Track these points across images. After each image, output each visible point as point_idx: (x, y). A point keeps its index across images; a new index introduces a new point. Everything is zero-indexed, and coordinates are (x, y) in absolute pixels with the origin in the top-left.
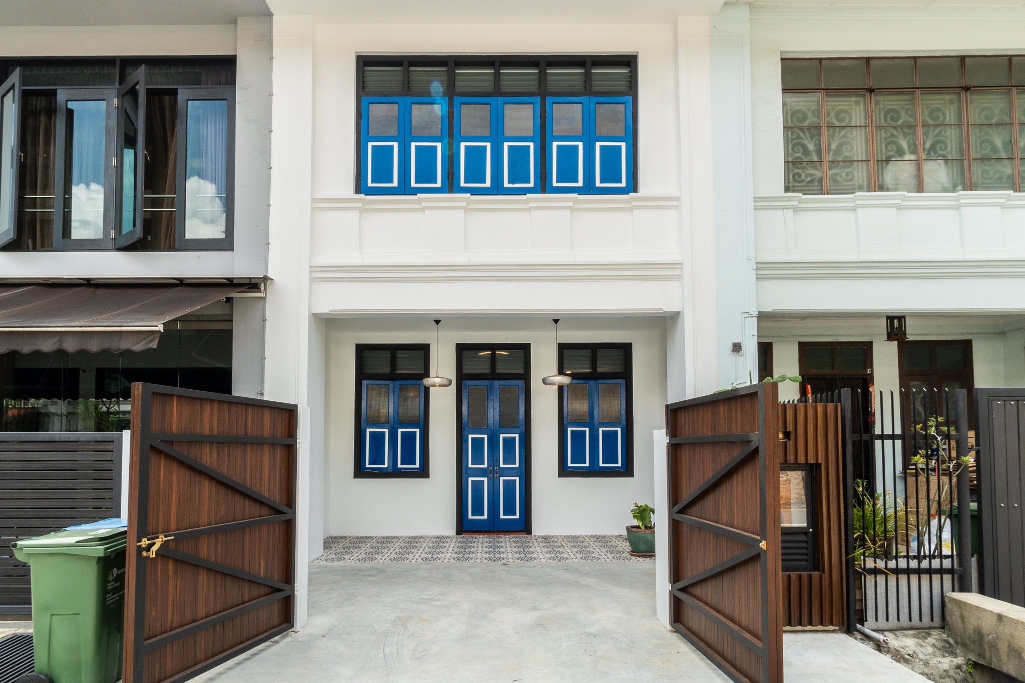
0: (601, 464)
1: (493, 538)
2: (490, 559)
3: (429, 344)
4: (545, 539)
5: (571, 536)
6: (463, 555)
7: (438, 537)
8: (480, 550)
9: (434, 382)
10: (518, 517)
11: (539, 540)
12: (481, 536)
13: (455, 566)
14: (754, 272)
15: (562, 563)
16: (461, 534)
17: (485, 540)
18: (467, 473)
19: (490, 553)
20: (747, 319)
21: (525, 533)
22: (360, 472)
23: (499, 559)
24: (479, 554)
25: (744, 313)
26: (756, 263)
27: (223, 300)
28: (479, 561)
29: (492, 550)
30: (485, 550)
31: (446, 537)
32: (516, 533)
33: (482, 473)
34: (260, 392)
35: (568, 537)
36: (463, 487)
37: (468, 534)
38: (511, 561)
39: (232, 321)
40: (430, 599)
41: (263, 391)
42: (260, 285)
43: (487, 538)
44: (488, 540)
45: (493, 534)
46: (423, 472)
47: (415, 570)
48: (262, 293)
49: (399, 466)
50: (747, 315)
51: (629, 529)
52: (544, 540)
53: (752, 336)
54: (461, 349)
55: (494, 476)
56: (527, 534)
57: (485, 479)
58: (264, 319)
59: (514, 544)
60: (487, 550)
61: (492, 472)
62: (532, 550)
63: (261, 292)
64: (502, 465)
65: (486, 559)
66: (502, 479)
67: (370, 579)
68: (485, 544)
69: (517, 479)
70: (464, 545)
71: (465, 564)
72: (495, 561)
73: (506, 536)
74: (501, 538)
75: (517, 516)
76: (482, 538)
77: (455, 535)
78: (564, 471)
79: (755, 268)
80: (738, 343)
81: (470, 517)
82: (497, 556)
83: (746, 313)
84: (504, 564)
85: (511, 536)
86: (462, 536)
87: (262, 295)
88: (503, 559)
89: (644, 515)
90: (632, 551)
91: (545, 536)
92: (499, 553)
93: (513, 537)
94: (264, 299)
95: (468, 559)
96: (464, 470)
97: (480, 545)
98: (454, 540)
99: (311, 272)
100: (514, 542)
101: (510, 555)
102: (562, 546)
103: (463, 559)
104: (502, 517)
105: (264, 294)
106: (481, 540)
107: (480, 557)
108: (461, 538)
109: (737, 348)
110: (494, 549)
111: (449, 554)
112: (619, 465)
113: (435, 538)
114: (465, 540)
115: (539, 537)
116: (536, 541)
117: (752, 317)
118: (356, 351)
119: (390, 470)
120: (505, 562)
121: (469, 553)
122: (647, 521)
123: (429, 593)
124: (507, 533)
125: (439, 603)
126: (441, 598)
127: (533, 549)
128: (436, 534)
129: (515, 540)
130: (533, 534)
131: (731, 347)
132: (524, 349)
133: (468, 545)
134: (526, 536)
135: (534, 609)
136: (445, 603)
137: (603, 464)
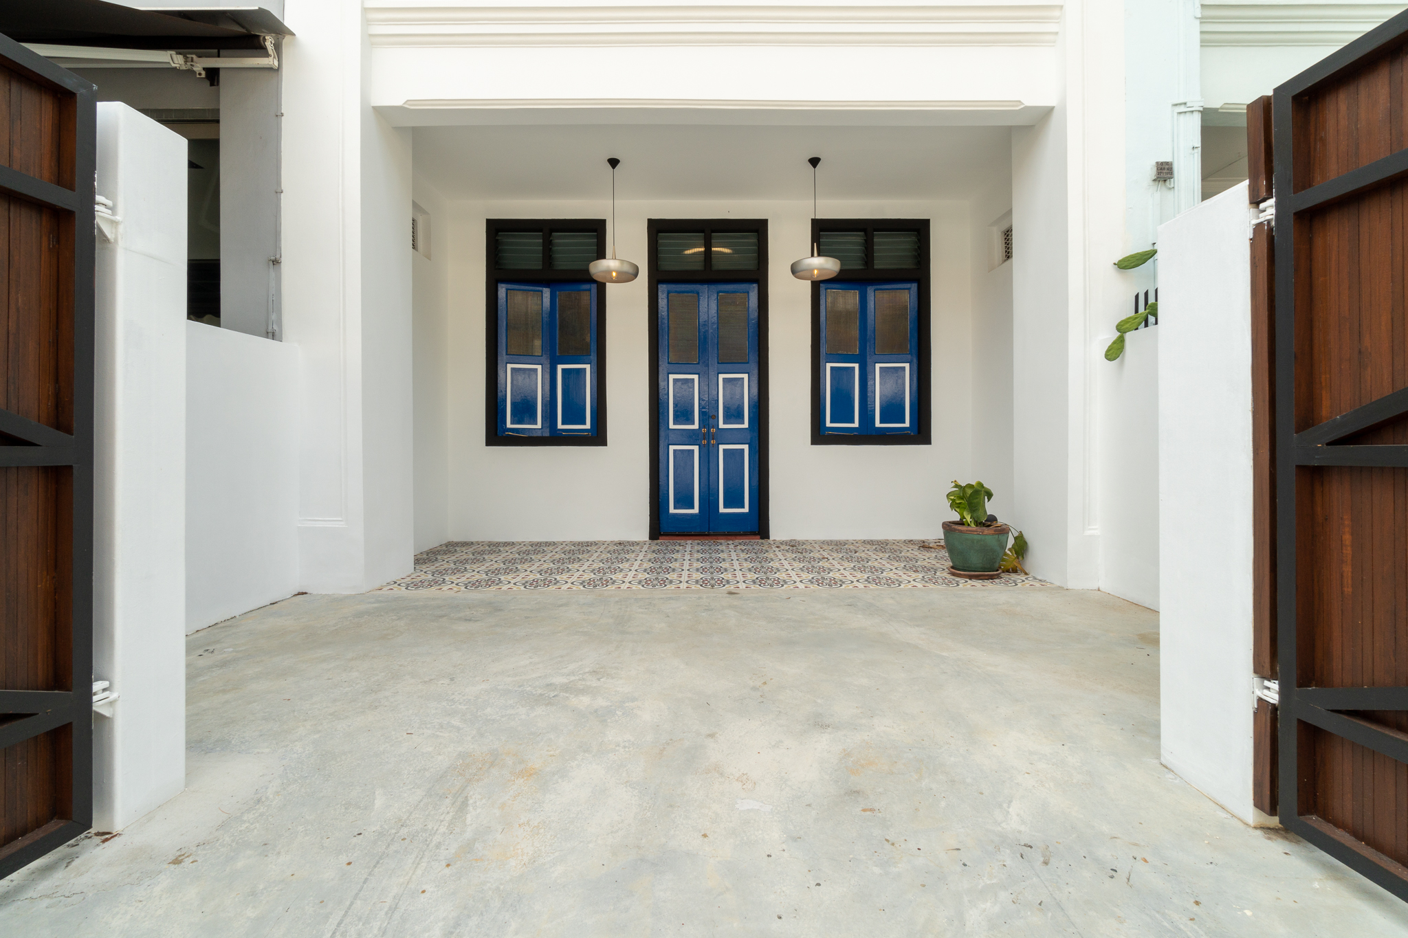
0: (878, 424)
1: (708, 544)
2: (704, 583)
3: (605, 220)
4: (793, 546)
5: (831, 541)
6: (658, 577)
7: (620, 544)
8: (686, 566)
9: (608, 267)
10: (748, 511)
11: (782, 547)
12: (689, 542)
13: (639, 596)
14: (1196, 27)
15: (835, 591)
16: (658, 539)
17: (696, 547)
18: (667, 436)
19: (704, 570)
20: (1182, 116)
21: (759, 537)
22: (496, 435)
23: (721, 582)
24: (685, 573)
25: (1176, 105)
26: (1203, 6)
27: (200, 74)
28: (683, 586)
29: (707, 565)
30: (695, 565)
31: (633, 544)
32: (744, 537)
33: (691, 437)
34: (273, 258)
35: (829, 543)
36: (660, 461)
37: (667, 537)
38: (742, 586)
39: (218, 121)
40: (566, 688)
41: (278, 256)
42: (265, 40)
43: (698, 544)
44: (700, 548)
45: (707, 537)
46: (597, 437)
47: (561, 606)
48: (271, 59)
49: (560, 426)
50: (1182, 109)
51: (948, 527)
52: (791, 548)
53: (1191, 151)
54: (658, 229)
55: (709, 442)
56: (762, 538)
57: (696, 448)
58: (279, 114)
59: (743, 555)
60: (699, 565)
61: (707, 437)
62: (775, 564)
63: (267, 55)
64: (721, 426)
65: (697, 582)
66: (722, 447)
67: (462, 627)
68: (696, 556)
69: (746, 447)
70: (660, 556)
71: (659, 592)
72: (713, 586)
73: (729, 542)
74: (721, 544)
75: (746, 510)
76: (690, 545)
77: (647, 539)
78: (820, 436)
79: (1200, 16)
80: (1167, 163)
81: (672, 510)
82: (716, 576)
83: (1181, 104)
84: (730, 593)
85: (737, 541)
86: (659, 541)
87: (271, 61)
88: (728, 582)
89: (975, 501)
90: (952, 567)
91: (791, 541)
92: (720, 570)
93: (740, 544)
94: (276, 71)
95: (664, 582)
96: (662, 433)
97: (687, 557)
98: (646, 547)
99: (366, 22)
100: (743, 551)
101: (739, 574)
102: (824, 558)
103: (655, 582)
104: (722, 510)
105: (276, 63)
106: (688, 548)
107: (687, 579)
108: (657, 544)
109: (1164, 172)
110: (711, 563)
111: (633, 572)
112: (907, 424)
113: (615, 544)
114: (664, 548)
115: (782, 544)
116: (777, 549)
117: (1192, 112)
118: (486, 232)
119: (547, 434)
120: (732, 588)
121: (667, 571)
122: (980, 513)
123: (572, 667)
124: (730, 537)
125: (585, 700)
126: (594, 683)
127: (777, 564)
128: (617, 539)
129: (744, 548)
130: (771, 538)
131: (1151, 172)
132: (756, 231)
133: (668, 556)
134: (761, 541)
135: (819, 723)
136: (601, 702)
137: (880, 423)
